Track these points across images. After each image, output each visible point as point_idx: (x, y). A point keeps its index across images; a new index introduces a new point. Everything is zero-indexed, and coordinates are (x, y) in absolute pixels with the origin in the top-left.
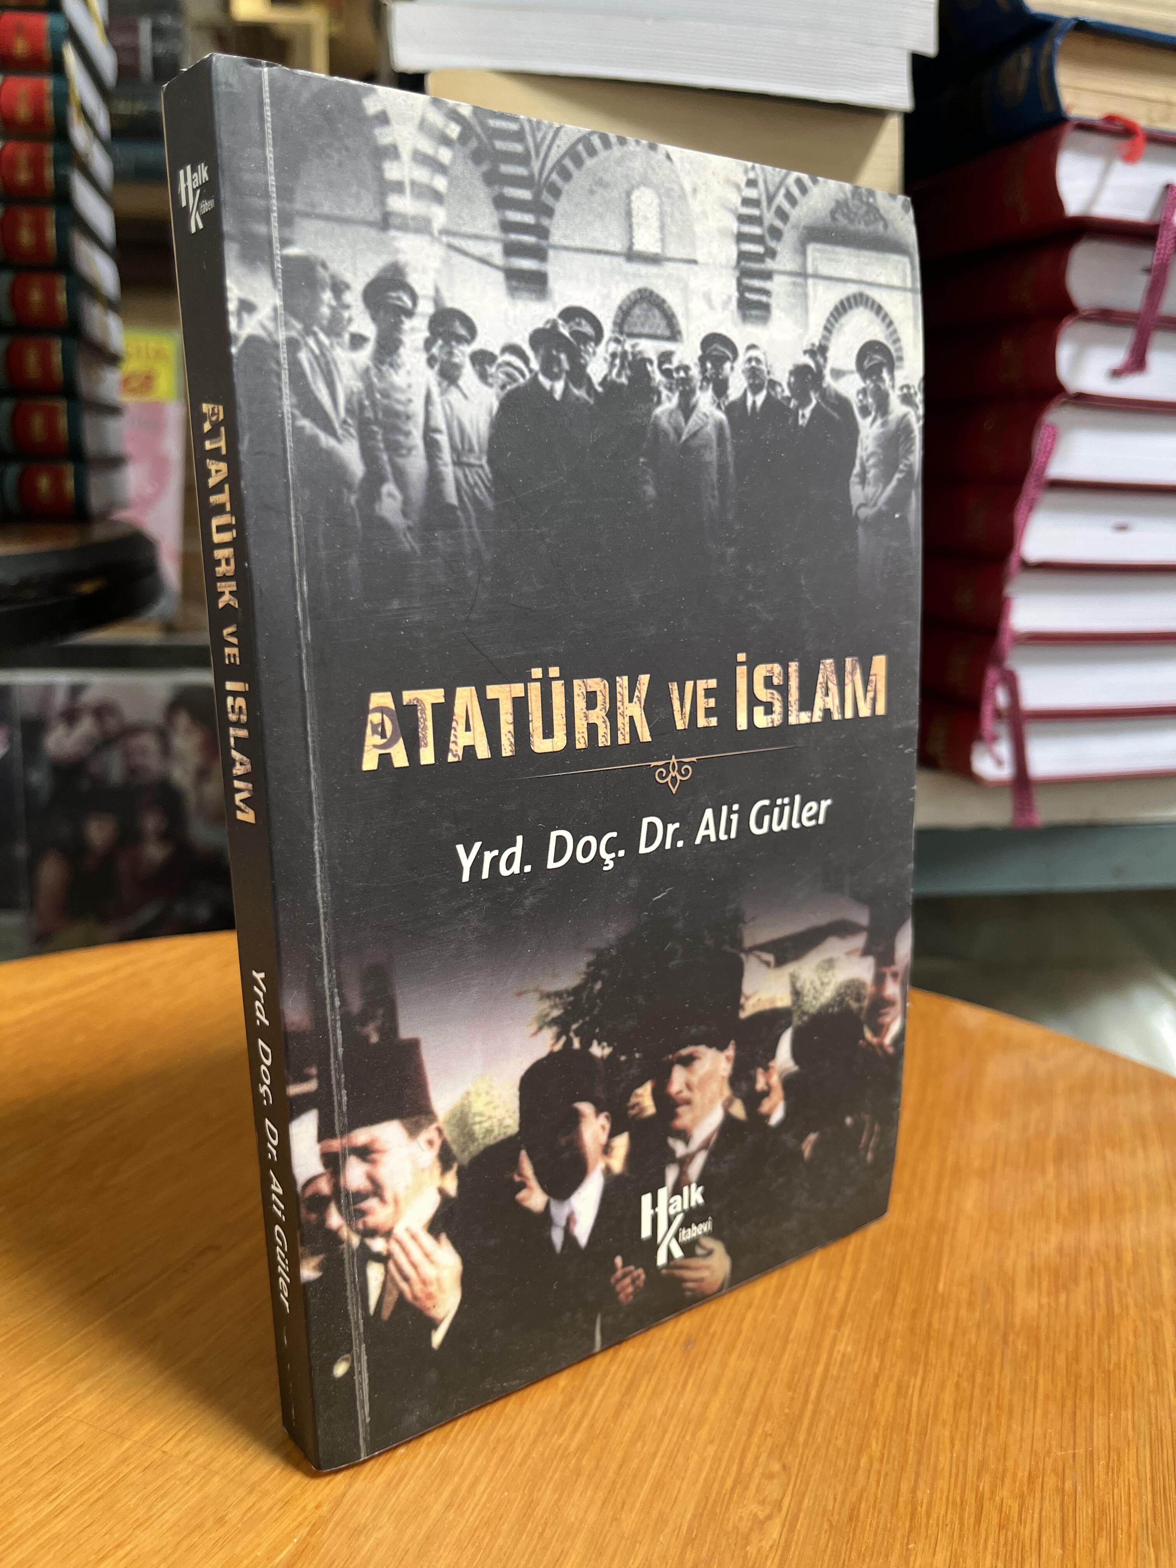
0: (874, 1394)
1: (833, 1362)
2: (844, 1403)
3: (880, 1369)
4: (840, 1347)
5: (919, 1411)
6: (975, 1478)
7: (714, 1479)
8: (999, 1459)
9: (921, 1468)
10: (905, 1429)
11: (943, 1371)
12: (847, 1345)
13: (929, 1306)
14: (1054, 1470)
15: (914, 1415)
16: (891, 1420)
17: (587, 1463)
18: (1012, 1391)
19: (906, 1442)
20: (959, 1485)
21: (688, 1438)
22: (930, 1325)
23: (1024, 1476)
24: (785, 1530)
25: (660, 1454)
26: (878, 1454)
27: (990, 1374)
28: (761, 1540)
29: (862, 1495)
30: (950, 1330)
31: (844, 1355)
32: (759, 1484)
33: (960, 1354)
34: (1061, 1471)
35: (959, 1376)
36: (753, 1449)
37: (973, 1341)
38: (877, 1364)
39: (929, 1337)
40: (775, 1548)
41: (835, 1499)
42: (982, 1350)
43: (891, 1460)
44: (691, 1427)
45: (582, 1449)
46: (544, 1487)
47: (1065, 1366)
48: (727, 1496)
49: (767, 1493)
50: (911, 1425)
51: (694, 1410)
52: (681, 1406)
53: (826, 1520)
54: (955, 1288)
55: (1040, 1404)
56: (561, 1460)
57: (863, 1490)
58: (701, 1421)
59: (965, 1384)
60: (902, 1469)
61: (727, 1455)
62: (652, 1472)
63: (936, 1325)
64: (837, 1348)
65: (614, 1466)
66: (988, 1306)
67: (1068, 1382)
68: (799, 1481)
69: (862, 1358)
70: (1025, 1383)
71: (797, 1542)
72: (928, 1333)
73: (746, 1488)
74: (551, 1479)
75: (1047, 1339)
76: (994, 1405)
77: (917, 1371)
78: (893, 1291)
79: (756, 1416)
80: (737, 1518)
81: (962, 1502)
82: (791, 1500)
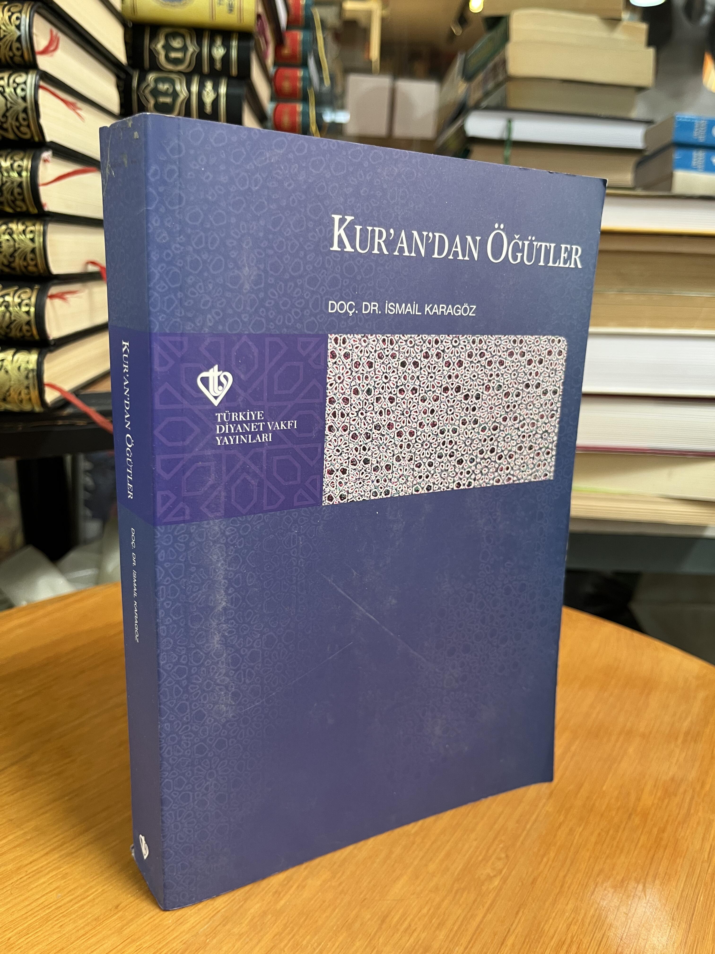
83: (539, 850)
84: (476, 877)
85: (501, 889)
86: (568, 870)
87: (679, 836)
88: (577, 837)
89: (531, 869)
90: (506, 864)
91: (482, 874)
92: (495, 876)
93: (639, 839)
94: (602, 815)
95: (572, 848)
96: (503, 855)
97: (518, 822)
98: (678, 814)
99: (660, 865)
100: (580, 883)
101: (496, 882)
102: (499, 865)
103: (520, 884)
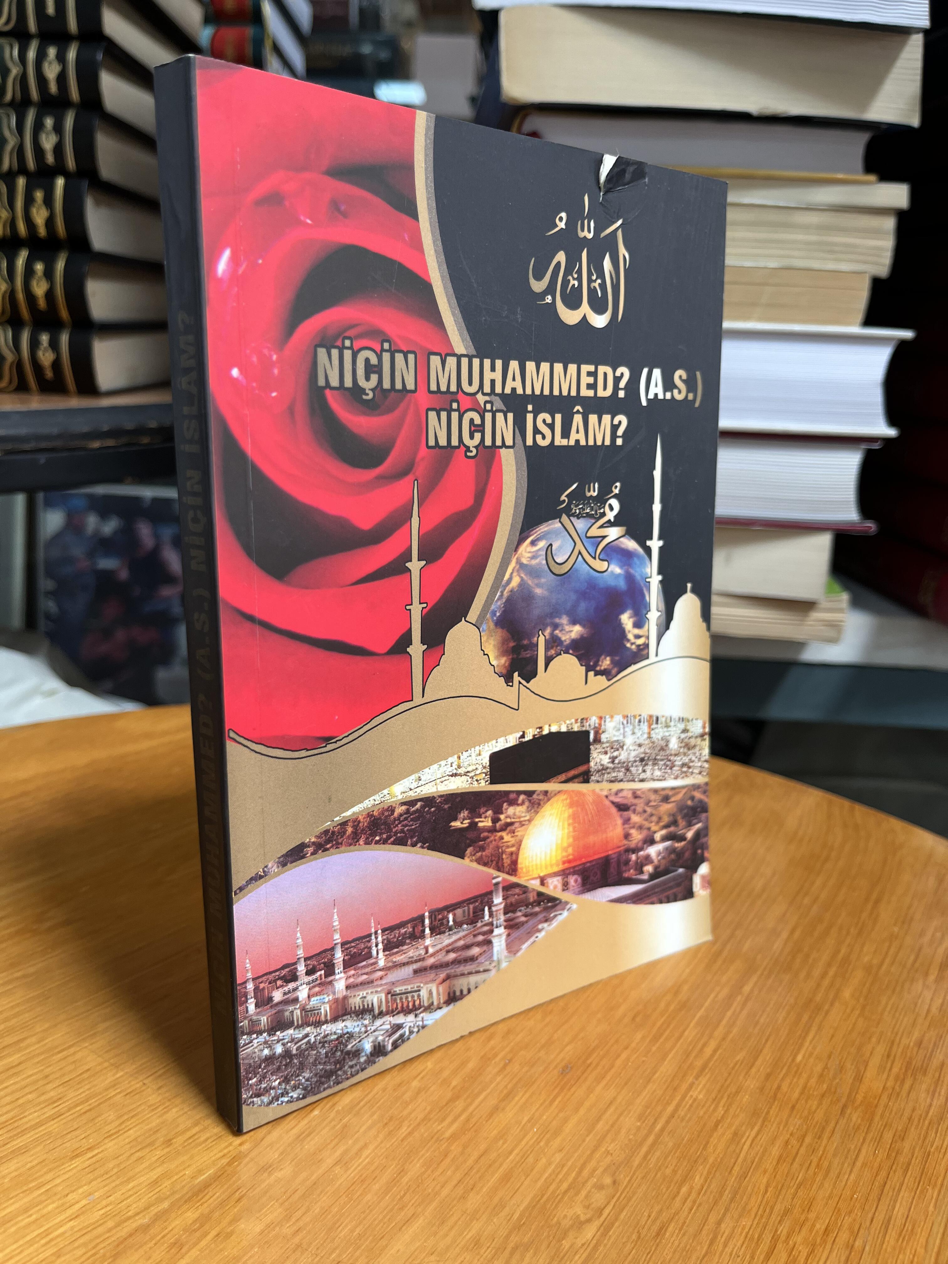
0: (711, 1137)
1: (684, 1103)
2: (683, 1139)
3: (723, 1117)
4: (694, 1093)
5: (746, 1157)
6: (777, 1221)
7: (554, 1180)
8: (804, 1210)
9: (733, 1205)
10: (729, 1170)
11: (779, 1128)
12: (700, 1092)
13: (784, 1071)
14: (851, 1229)
15: (740, 1160)
16: (719, 1160)
17: (456, 1149)
18: (834, 1155)
19: (727, 1181)
20: (761, 1225)
21: (542, 1144)
22: (779, 1087)
23: (820, 1228)
24: (599, 1233)
25: (515, 1152)
26: (699, 1187)
27: (819, 1138)
28: (576, 1238)
29: (673, 1218)
30: (796, 1095)
31: (695, 1100)
32: (589, 1192)
33: (798, 1117)
34: (856, 1230)
35: (791, 1134)
36: (593, 1164)
37: (814, 1107)
38: (722, 1112)
39: (775, 1097)
40: (586, 1246)
41: (649, 1216)
42: (819, 1116)
43: (708, 1193)
44: (548, 1136)
45: (454, 1137)
46: (415, 1161)
47: (890, 1142)
48: (559, 1197)
49: (593, 1200)
50: (735, 1168)
51: (554, 1122)
52: (545, 1117)
53: (636, 1231)
54: (812, 1060)
55: (856, 1170)
56: (436, 1141)
57: (676, 1213)
58: (557, 1132)
59: (794, 1142)
60: (716, 1203)
61: (570, 1163)
62: (505, 1166)
63: (785, 1087)
64: (691, 1093)
65: (476, 1155)
66: (837, 1080)
67: (888, 1156)
68: (624, 1195)
69: (710, 1106)
70: (849, 1151)
71: (605, 1245)
72: (775, 1095)
73: (577, 1194)
74: (423, 1155)
75: (882, 1116)
76: (814, 1165)
77: (755, 1124)
78: (756, 1054)
79: (603, 1137)
80: (562, 1216)
81: (758, 1240)
82: (611, 1210)
83: (675, 1172)
84: (555, 1219)
85: (596, 1247)
86: (727, 1210)
87: (932, 1146)
88: (746, 1147)
89: (657, 1208)
90: (614, 1196)
91: (565, 1216)
92: (589, 1221)
93: (860, 1150)
94: (793, 1107)
95: (736, 1168)
96: (608, 1180)
97: (640, 1118)
98: (930, 1105)
99: (895, 1202)
100: (746, 1237)
101: (590, 1232)
102: (599, 1198)
103: (634, 1237)
